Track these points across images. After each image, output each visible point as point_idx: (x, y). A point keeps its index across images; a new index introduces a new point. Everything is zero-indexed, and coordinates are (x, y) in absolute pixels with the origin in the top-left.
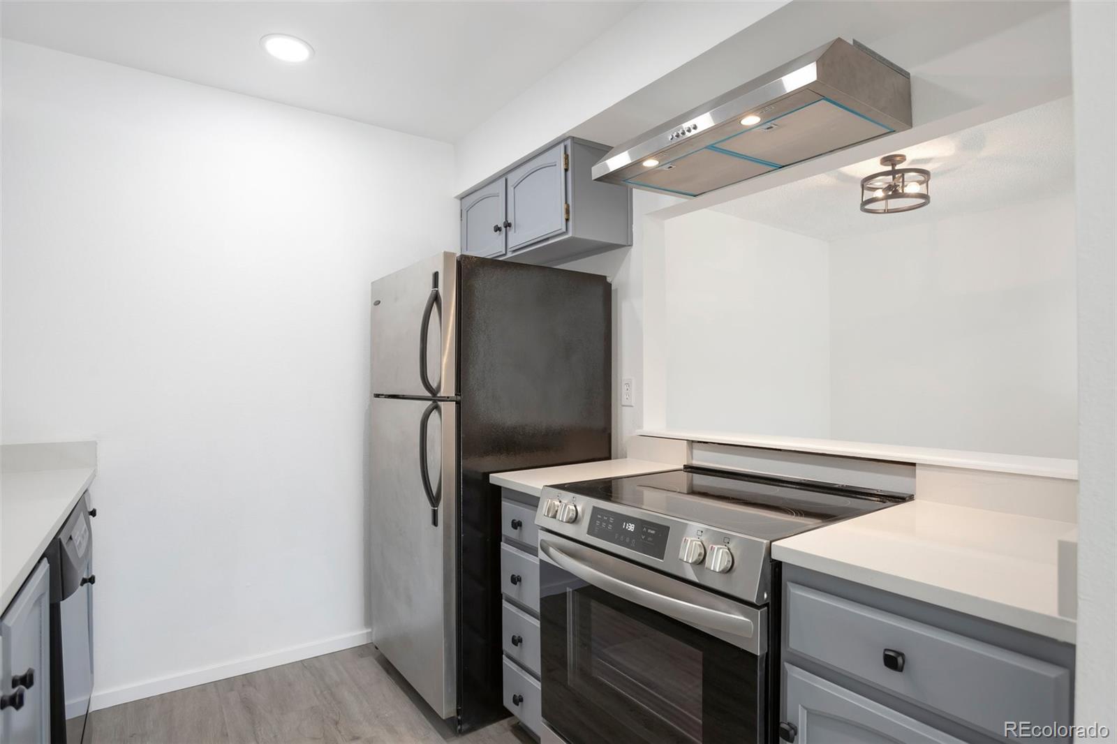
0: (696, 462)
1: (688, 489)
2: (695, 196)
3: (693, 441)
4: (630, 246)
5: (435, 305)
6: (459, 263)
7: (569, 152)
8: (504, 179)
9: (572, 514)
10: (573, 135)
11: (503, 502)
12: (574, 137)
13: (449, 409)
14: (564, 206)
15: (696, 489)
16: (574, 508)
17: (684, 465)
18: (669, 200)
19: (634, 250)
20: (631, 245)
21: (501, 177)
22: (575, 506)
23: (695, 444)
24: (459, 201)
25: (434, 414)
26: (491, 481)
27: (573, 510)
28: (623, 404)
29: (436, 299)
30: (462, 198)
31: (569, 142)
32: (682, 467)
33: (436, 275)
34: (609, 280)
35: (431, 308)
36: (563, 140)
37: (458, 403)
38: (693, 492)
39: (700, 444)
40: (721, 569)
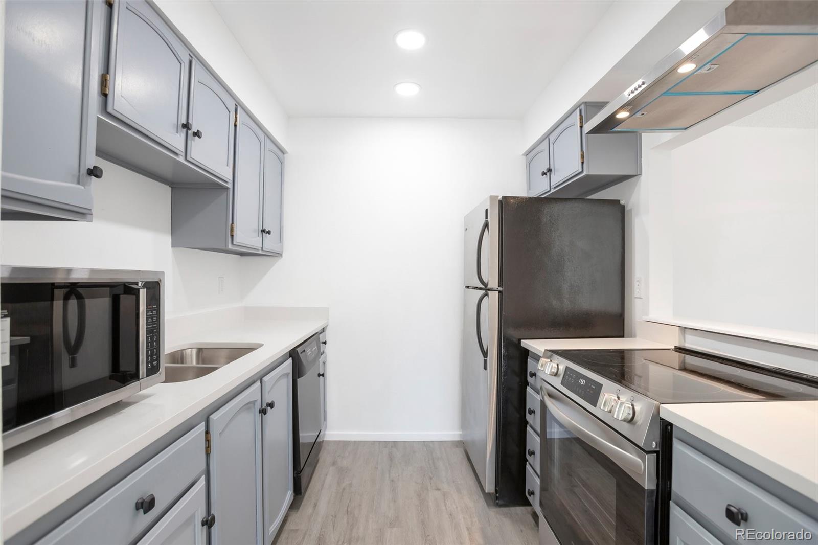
0: (688, 345)
1: (680, 367)
2: (685, 129)
3: (685, 328)
4: (639, 175)
5: (486, 228)
6: (500, 202)
7: (583, 114)
8: (548, 139)
9: (555, 370)
10: (585, 101)
11: (528, 360)
12: (586, 102)
13: (494, 296)
14: (580, 153)
15: (688, 367)
16: (556, 366)
17: (675, 346)
18: (667, 136)
19: (643, 178)
20: (641, 174)
21: (546, 138)
22: (558, 365)
23: (686, 330)
24: (525, 157)
25: (486, 298)
26: (522, 345)
27: (555, 367)
28: (636, 296)
29: (486, 225)
30: (527, 154)
31: (582, 107)
32: (674, 347)
33: (487, 210)
34: (622, 202)
35: (484, 230)
36: (579, 106)
37: (500, 292)
38: (684, 368)
39: (691, 330)
40: (623, 418)
